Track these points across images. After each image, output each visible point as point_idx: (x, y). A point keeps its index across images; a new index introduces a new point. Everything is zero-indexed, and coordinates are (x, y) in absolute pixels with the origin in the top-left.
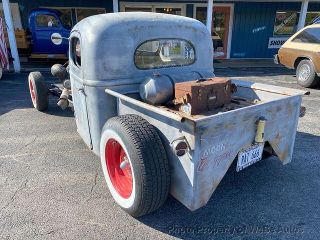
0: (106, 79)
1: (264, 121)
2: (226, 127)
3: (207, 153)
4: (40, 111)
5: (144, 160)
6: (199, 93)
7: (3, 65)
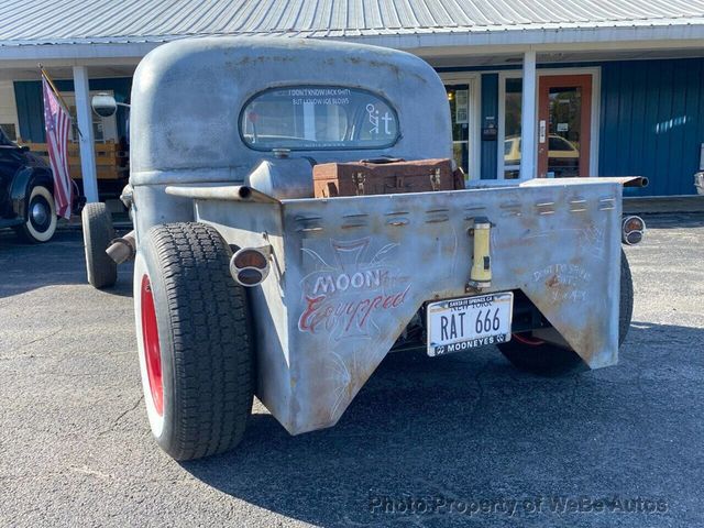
0: (171, 166)
1: (487, 226)
2: (376, 231)
3: (325, 288)
4: (98, 288)
5: (179, 302)
6: (357, 181)
7: (58, 209)
